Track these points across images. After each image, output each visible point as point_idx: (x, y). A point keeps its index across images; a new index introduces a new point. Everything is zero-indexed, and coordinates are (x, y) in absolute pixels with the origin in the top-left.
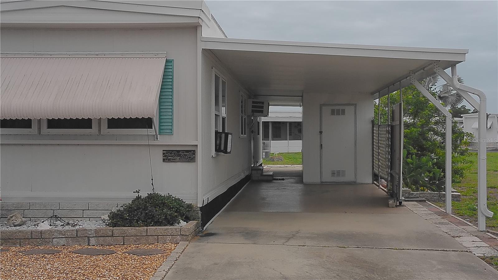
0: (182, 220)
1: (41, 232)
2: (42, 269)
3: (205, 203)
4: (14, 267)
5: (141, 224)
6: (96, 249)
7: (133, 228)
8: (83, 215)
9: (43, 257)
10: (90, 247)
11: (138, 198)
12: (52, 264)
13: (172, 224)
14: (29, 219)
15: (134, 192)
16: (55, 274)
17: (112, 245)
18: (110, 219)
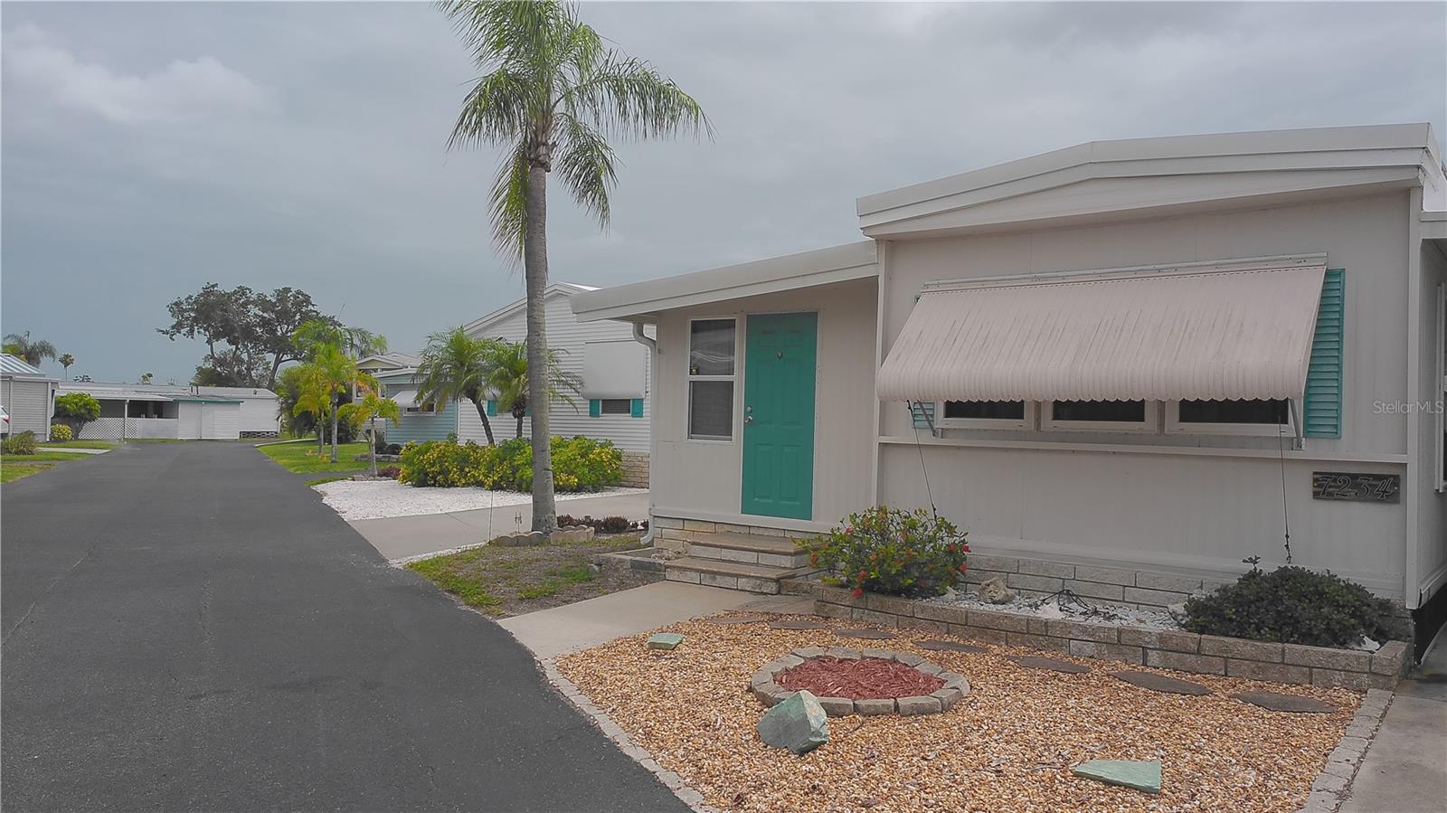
0: (1368, 636)
1: (1046, 624)
2: (1060, 706)
3: (1424, 601)
4: (1005, 690)
5: (1268, 635)
6: (1163, 676)
7: (1248, 641)
8: (1124, 597)
9: (1055, 677)
10: (1148, 670)
11: (1253, 575)
12: (1077, 696)
13: (1343, 645)
14: (1017, 591)
15: (1244, 561)
16: (1088, 721)
17: (1198, 673)
18: (1189, 614)
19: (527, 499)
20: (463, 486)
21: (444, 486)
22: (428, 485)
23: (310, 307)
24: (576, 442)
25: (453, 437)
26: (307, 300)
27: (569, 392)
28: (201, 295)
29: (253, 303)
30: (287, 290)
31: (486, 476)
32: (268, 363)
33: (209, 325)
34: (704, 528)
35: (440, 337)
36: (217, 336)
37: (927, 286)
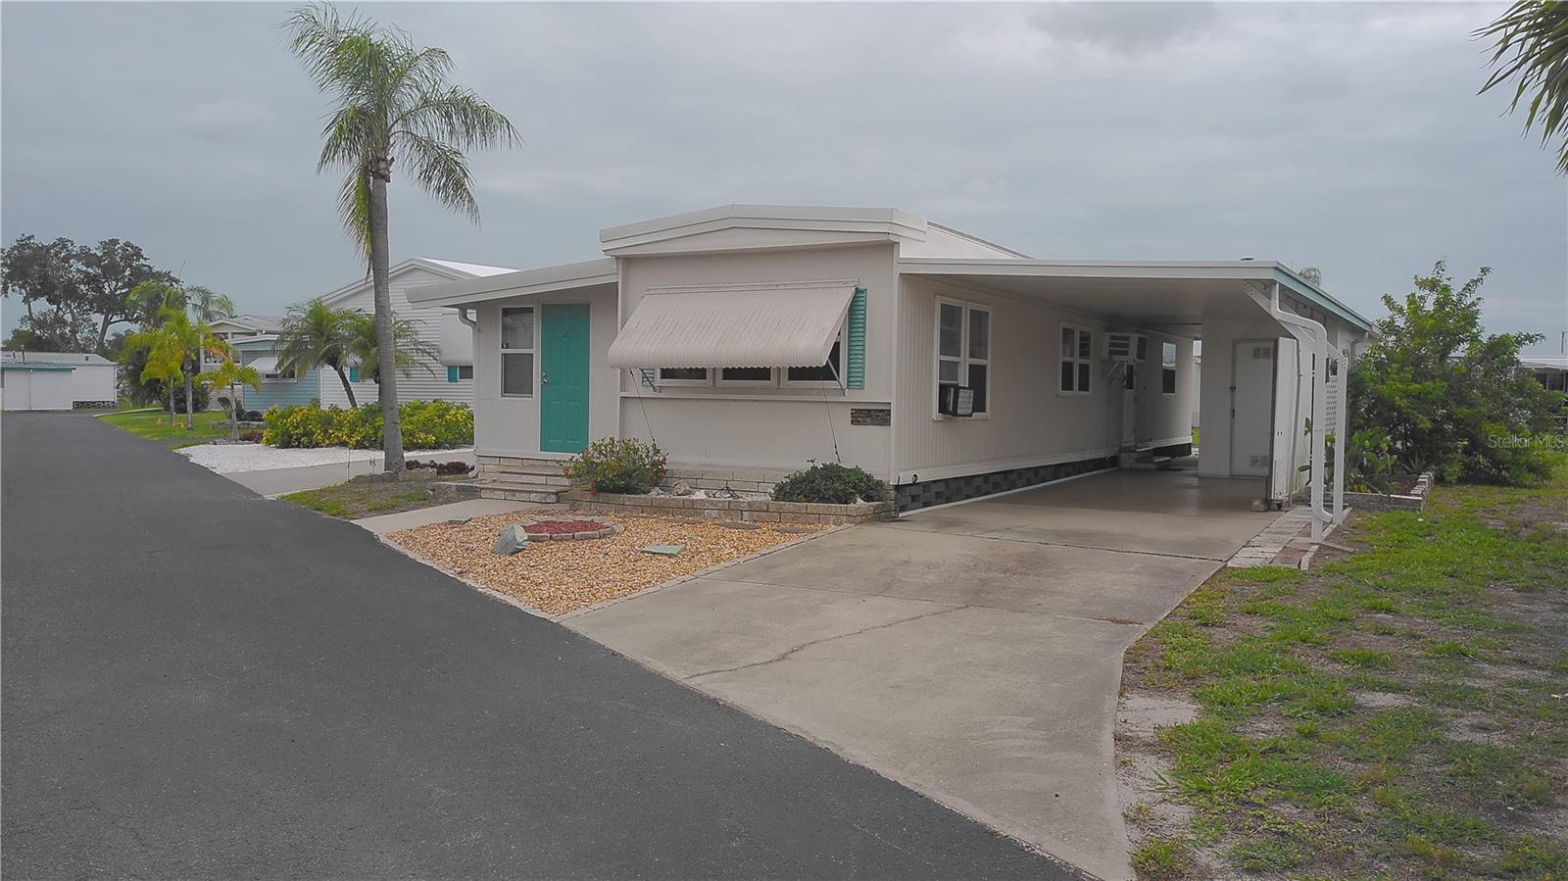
0: (861, 499)
3: (906, 481)
7: (791, 503)
8: (758, 489)
13: (845, 502)
15: (811, 462)
18: (775, 491)
19: (380, 455)
20: (328, 446)
21: (308, 447)
22: (293, 447)
23: (142, 261)
24: (434, 405)
25: (316, 402)
26: (138, 253)
27: (427, 359)
28: (15, 248)
29: (74, 256)
30: (114, 242)
31: (350, 437)
32: (95, 325)
33: (26, 282)
34: (515, 463)
35: (298, 308)
36: (35, 294)
37: (649, 290)
